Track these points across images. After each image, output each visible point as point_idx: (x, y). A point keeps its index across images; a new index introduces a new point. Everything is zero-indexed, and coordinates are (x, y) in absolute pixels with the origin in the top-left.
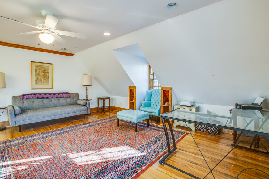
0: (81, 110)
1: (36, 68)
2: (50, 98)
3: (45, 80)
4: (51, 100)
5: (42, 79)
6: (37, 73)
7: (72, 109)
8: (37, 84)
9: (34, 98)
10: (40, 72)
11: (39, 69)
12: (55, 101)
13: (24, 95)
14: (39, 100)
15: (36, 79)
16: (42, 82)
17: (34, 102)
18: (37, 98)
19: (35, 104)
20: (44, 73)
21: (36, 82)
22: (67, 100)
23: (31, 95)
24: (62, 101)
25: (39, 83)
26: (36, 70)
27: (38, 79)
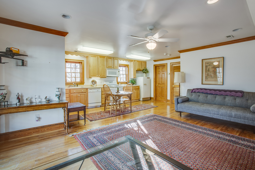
0: (244, 118)
1: (207, 65)
2: (214, 95)
3: (215, 76)
4: (216, 97)
5: (212, 75)
6: (207, 69)
7: (228, 112)
8: (207, 80)
9: (199, 92)
10: (210, 68)
11: (209, 65)
12: (220, 99)
13: (194, 89)
14: (203, 94)
15: (206, 75)
16: (212, 78)
17: (199, 96)
18: (202, 93)
19: (200, 98)
20: (214, 69)
21: (206, 78)
22: (237, 100)
23: (198, 90)
24: (229, 100)
25: (209, 79)
26: (206, 66)
27: (208, 75)
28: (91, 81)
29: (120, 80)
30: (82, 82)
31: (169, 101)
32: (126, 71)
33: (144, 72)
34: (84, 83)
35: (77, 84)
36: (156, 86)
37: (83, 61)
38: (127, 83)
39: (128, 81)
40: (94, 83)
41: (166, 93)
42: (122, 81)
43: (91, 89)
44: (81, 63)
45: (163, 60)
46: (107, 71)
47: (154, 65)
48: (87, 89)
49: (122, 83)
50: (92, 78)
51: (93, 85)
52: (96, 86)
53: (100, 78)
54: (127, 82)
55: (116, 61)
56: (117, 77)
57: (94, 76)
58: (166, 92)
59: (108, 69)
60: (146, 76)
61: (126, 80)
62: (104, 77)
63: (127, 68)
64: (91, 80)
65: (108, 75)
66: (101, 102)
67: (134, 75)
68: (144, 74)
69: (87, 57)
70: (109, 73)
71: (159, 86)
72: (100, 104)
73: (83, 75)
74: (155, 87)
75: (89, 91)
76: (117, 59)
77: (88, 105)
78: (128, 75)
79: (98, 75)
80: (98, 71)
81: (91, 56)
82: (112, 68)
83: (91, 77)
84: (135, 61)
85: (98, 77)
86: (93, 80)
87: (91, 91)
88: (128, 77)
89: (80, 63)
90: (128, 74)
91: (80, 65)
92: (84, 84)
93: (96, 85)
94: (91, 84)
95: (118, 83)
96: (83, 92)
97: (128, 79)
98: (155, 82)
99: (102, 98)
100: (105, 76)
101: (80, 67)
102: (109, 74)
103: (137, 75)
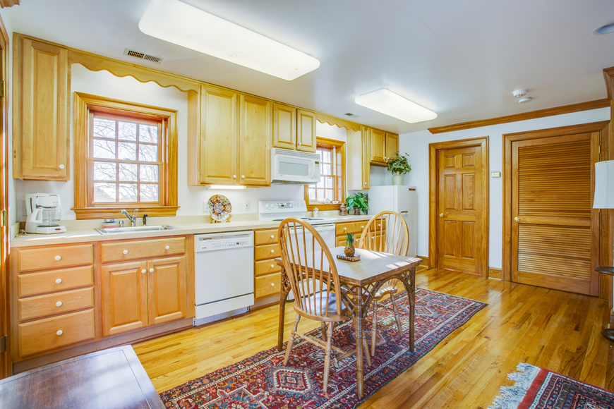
28: (207, 200)
29: (314, 198)
30: (168, 205)
31: (496, 272)
32: (332, 164)
33: (395, 170)
34: (177, 208)
35: (144, 213)
36: (437, 217)
37: (174, 112)
38: (338, 207)
39: (340, 199)
40: (219, 208)
41: (484, 245)
42: (321, 200)
43: (208, 236)
44: (166, 120)
45: (468, 127)
46: (276, 159)
47: (430, 145)
48: (189, 237)
49: (323, 207)
50: (213, 187)
51: (215, 217)
52: (228, 221)
53: (243, 187)
54: (337, 203)
55: (305, 123)
56: (306, 184)
57: (223, 177)
58: (484, 242)
59: (277, 152)
60: (403, 183)
61: (336, 197)
62: (261, 181)
63: (339, 155)
64: (207, 195)
65: (276, 176)
66: (255, 293)
67: (365, 178)
68: (398, 177)
69: (191, 94)
70: (284, 167)
71: (451, 217)
72: (250, 301)
73: (171, 174)
74: (433, 223)
75: (199, 244)
76: (312, 117)
77: (194, 312)
78: (340, 180)
79: (239, 175)
80: (238, 159)
81: (210, 93)
82: (294, 146)
83: (207, 180)
84: (366, 130)
85: (237, 181)
86: (217, 196)
87: (209, 245)
88: (340, 186)
89: (160, 120)
90: (339, 174)
91: (159, 132)
92: (178, 213)
93: (227, 216)
94: (208, 212)
95: (310, 208)
96: (170, 252)
97: (340, 191)
98: (434, 205)
99: (255, 276)
100: (267, 179)
101: (160, 139)
102: (281, 171)
103: (375, 178)
